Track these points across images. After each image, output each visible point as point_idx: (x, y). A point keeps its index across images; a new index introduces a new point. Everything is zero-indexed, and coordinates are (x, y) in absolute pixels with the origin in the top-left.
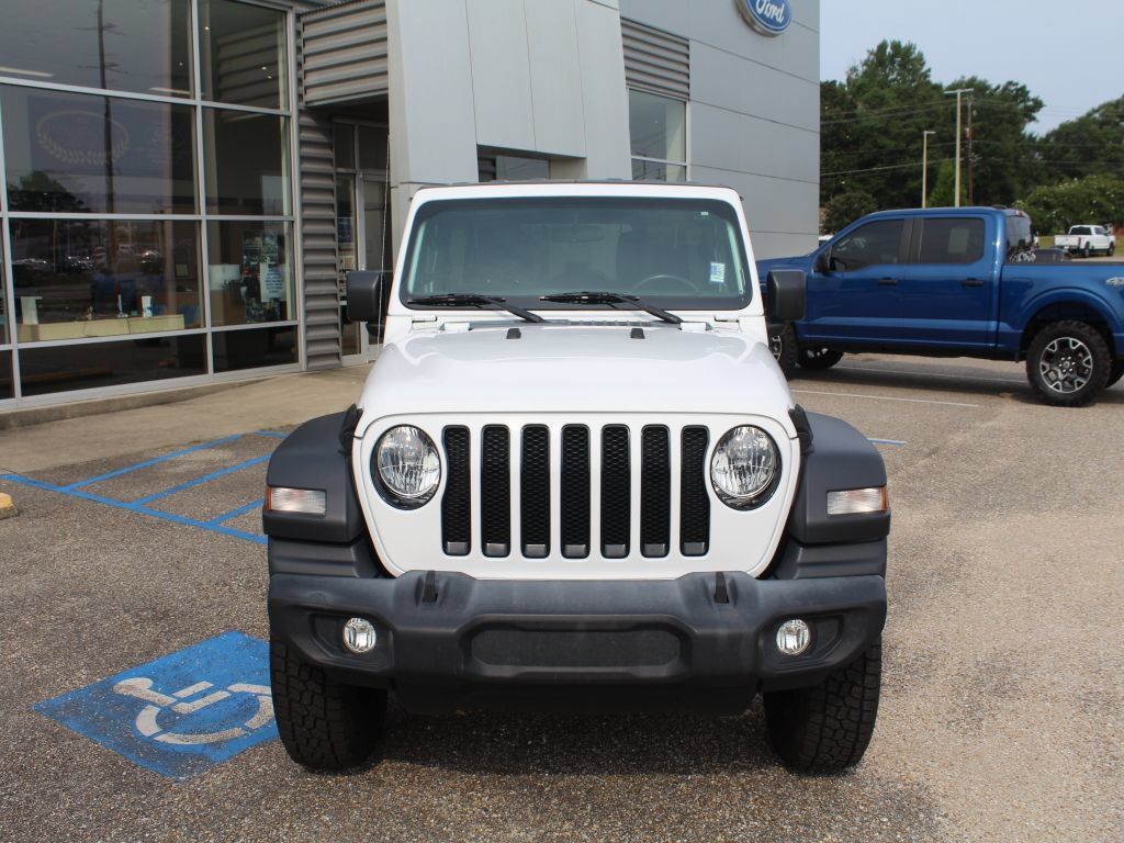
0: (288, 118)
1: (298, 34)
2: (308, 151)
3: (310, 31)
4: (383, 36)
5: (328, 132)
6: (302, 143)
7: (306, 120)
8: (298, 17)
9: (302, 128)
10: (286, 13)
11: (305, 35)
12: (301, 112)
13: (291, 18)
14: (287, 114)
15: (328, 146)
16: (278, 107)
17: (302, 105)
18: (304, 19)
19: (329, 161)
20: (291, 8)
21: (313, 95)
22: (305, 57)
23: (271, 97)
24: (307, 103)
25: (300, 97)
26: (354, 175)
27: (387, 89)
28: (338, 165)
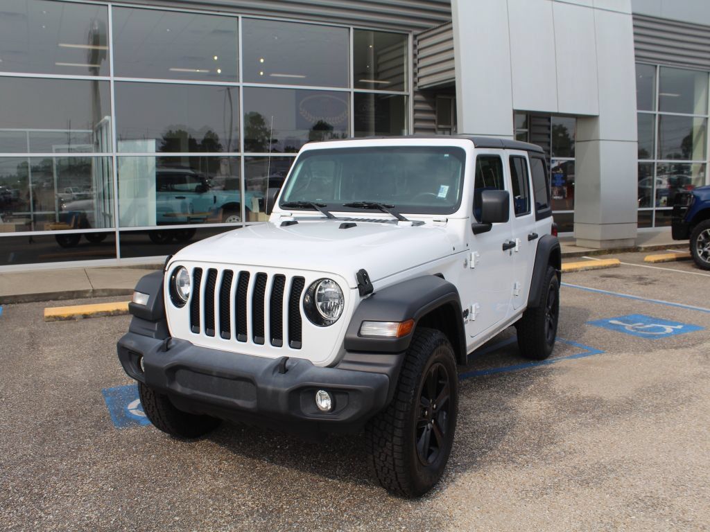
0: (408, 96)
1: (415, 46)
2: (419, 115)
3: (422, 44)
4: (451, 47)
5: (433, 104)
6: (415, 111)
7: (419, 97)
8: (415, 37)
9: (415, 102)
10: (408, 35)
11: (419, 47)
12: (415, 93)
13: (411, 38)
14: (407, 94)
15: (434, 112)
16: (403, 90)
17: (416, 88)
18: (418, 38)
19: (433, 121)
20: (411, 31)
21: (423, 82)
22: (418, 60)
23: (400, 85)
24: (419, 87)
25: (415, 83)
26: (450, 129)
27: (454, 78)
28: (439, 123)
